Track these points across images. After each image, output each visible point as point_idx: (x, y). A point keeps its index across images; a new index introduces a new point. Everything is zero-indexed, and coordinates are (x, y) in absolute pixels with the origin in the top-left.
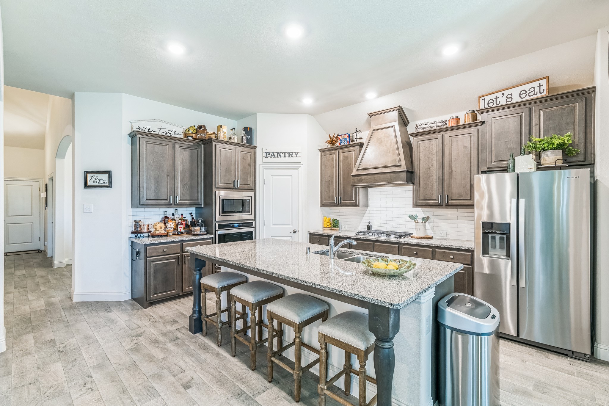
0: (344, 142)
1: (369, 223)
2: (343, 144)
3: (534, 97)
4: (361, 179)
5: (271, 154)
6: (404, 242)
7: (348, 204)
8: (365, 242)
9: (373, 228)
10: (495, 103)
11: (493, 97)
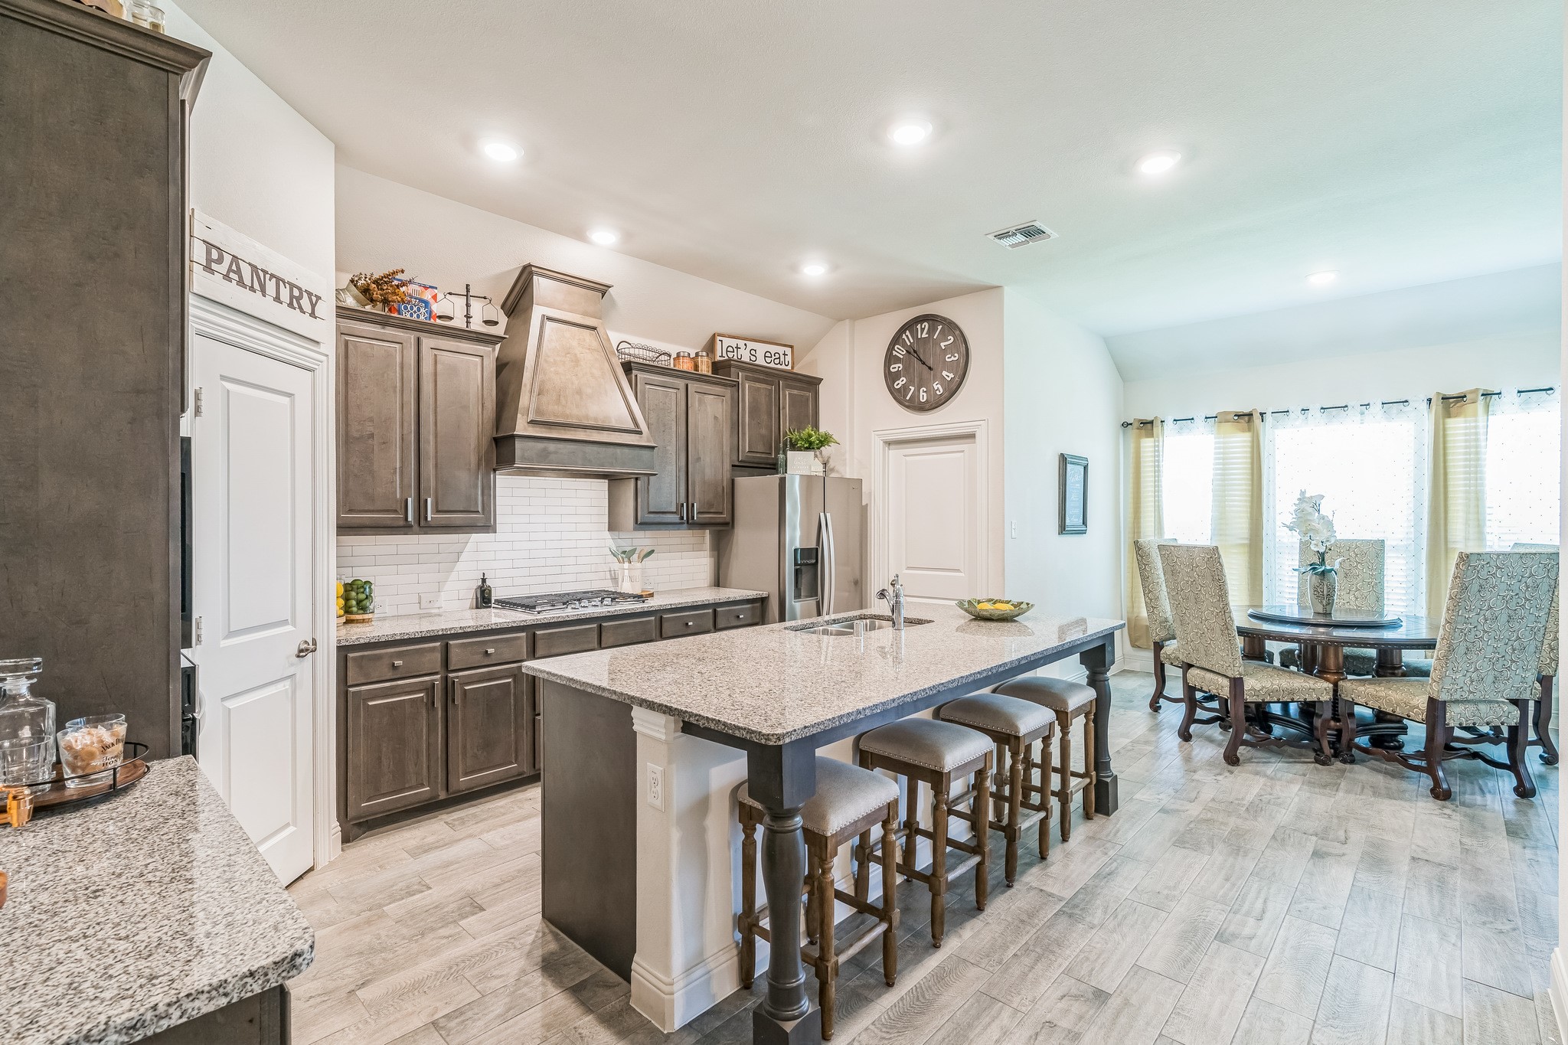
0: (415, 309)
1: (484, 580)
2: (411, 315)
3: (779, 366)
4: (545, 449)
5: (227, 259)
6: (670, 607)
7: (458, 523)
8: (577, 628)
9: (495, 596)
10: (735, 353)
11: (733, 342)
